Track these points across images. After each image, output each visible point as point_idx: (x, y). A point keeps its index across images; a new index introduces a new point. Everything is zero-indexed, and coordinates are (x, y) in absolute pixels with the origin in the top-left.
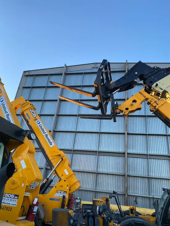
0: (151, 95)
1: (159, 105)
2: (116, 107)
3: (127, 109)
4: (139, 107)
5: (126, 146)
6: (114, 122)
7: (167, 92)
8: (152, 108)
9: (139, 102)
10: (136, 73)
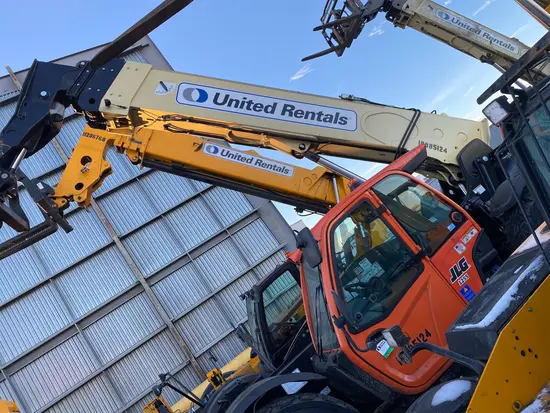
0: (111, 130)
1: (145, 143)
2: (50, 196)
3: (79, 186)
4: (104, 168)
5: (134, 266)
6: (68, 232)
7: (139, 109)
8: (133, 156)
9: (96, 157)
10: (44, 94)
